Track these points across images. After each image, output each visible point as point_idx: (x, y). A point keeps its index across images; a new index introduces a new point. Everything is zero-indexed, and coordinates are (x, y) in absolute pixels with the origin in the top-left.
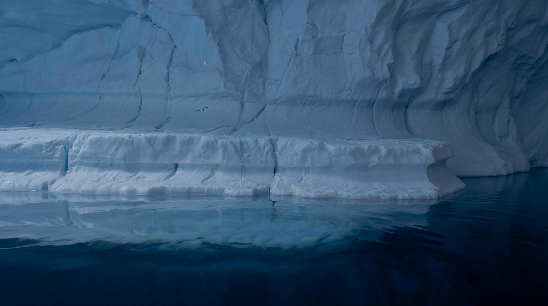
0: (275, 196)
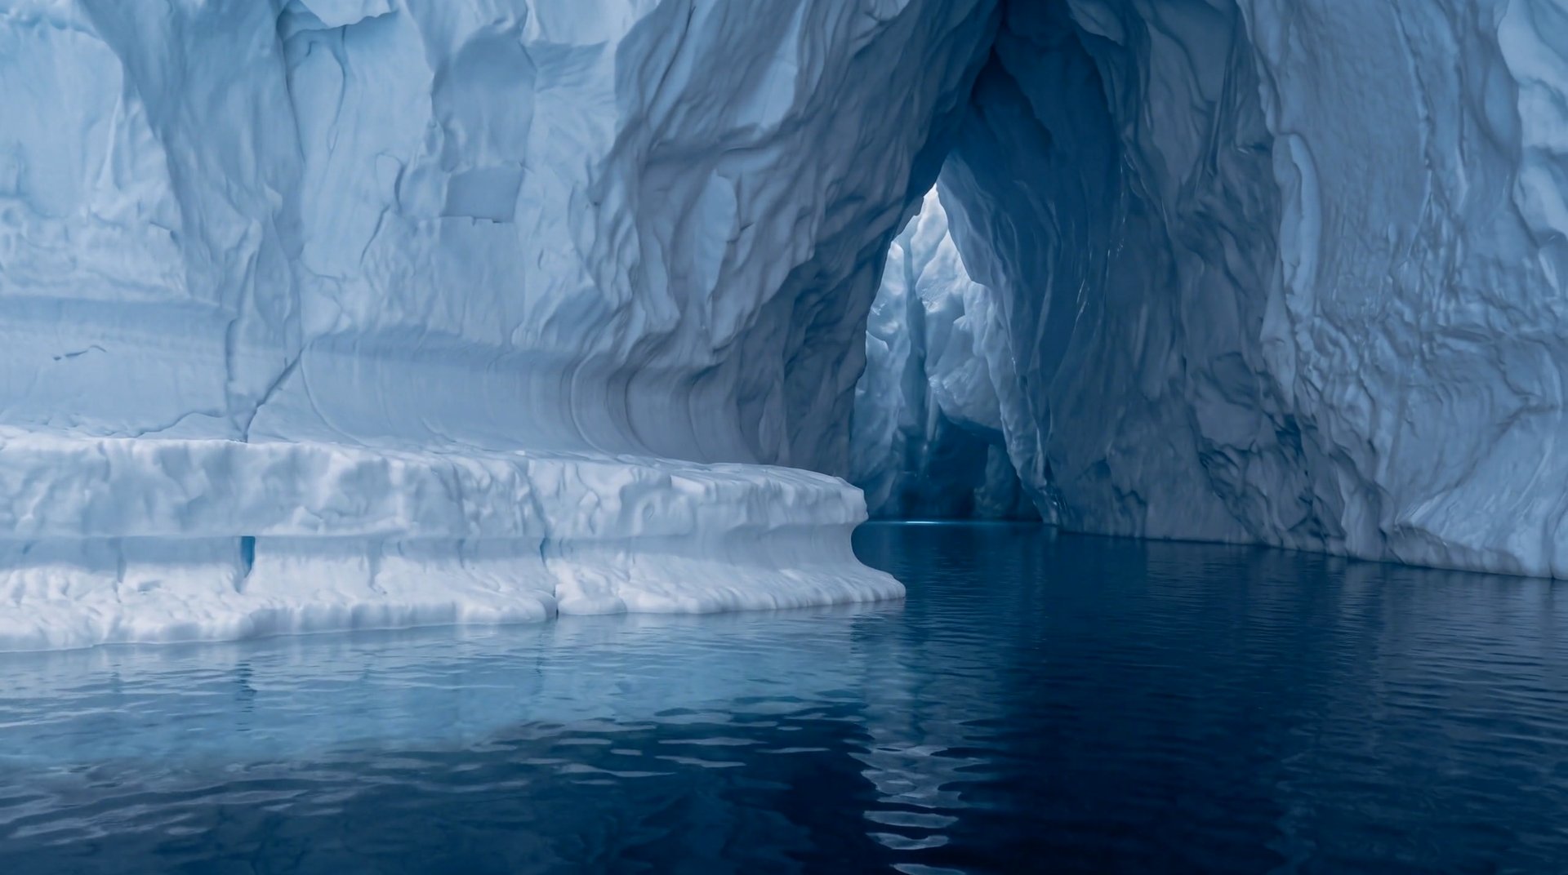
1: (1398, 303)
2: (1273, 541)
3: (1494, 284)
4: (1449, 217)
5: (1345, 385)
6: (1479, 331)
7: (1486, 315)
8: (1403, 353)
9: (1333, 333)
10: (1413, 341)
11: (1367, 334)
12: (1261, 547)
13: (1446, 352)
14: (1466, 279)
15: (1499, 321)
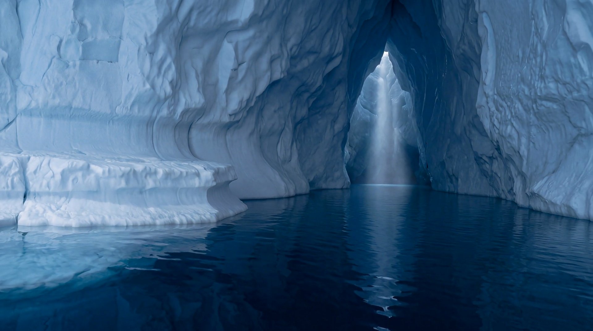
0: (24, 227)
1: (523, 86)
2: (503, 196)
3: (559, 72)
4: (540, 42)
5: (507, 125)
6: (556, 97)
7: (557, 88)
8: (527, 110)
9: (500, 101)
10: (530, 103)
11: (512, 102)
12: (499, 199)
13: (543, 108)
14: (548, 72)
15: (563, 91)
